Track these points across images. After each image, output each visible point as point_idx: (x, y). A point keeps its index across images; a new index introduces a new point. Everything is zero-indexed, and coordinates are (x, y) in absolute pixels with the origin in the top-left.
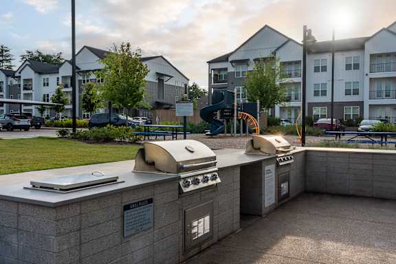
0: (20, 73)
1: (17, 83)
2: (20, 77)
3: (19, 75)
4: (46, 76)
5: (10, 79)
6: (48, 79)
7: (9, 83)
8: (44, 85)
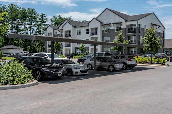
0: (63, 27)
1: (60, 33)
2: (63, 29)
3: (62, 28)
4: (79, 29)
5: (56, 31)
6: (80, 30)
7: (55, 34)
8: (78, 34)
